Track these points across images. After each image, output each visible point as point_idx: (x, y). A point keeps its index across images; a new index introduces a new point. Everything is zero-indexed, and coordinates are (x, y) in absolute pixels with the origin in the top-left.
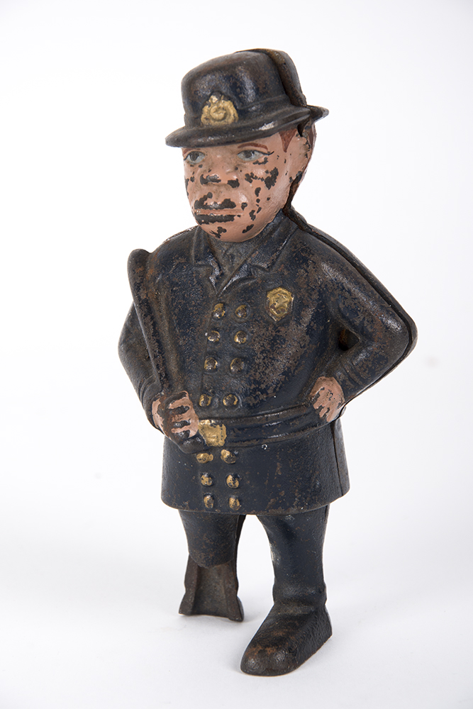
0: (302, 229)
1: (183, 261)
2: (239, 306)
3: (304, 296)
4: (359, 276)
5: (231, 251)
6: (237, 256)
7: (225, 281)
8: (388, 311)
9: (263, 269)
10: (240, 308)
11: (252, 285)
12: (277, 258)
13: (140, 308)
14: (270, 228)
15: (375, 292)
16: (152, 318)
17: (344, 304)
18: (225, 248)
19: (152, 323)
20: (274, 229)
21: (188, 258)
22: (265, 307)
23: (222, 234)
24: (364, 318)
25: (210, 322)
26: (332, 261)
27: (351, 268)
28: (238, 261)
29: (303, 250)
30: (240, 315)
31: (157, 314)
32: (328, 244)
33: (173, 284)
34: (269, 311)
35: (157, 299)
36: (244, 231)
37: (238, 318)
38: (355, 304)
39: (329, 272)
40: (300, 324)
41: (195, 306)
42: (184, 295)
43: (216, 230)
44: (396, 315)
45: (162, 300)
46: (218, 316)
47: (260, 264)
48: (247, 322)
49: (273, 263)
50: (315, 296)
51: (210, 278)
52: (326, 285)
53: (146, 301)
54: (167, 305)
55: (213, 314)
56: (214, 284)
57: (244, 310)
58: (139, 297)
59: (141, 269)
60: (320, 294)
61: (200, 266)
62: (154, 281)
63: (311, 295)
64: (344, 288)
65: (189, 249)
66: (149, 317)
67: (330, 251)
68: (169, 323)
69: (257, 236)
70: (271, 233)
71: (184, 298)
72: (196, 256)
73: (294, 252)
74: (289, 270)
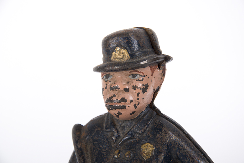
0: (159, 115)
1: (99, 129)
2: (127, 152)
3: (160, 147)
4: (187, 139)
5: (123, 125)
6: (127, 127)
7: (120, 139)
8: (201, 157)
9: (139, 134)
10: (127, 153)
11: (133, 141)
12: (147, 128)
13: (77, 152)
14: (143, 114)
15: (195, 147)
16: (83, 157)
17: (180, 152)
18: (121, 123)
19: (83, 159)
20: (145, 114)
21: (102, 128)
22: (140, 153)
23: (120, 115)
24: (190, 160)
25: (112, 160)
26: (174, 131)
27: (183, 135)
28: (127, 130)
29: (159, 125)
30: (127, 156)
31: (86, 156)
32: (172, 123)
33: (94, 140)
34: (142, 155)
35: (86, 148)
36: (131, 114)
37: (127, 158)
38: (185, 152)
39: (172, 136)
40: (158, 162)
41: (105, 151)
42: (99, 146)
43: (116, 113)
44: (205, 159)
45: (88, 148)
46: (116, 156)
47: (138, 131)
48: (131, 160)
49: (145, 131)
50: (165, 148)
51: (113, 138)
52: (171, 143)
53: (81, 149)
54: (91, 151)
55: (114, 156)
56: (115, 140)
57: (130, 154)
58: (77, 147)
59: (78, 133)
60: (168, 147)
61: (108, 132)
62: (85, 139)
63: (163, 147)
64: (180, 144)
65: (103, 124)
66: (82, 157)
67: (173, 126)
68: (92, 160)
69: (137, 118)
70: (144, 116)
71: (99, 147)
72: (106, 127)
73: (155, 126)
74: (152, 134)
